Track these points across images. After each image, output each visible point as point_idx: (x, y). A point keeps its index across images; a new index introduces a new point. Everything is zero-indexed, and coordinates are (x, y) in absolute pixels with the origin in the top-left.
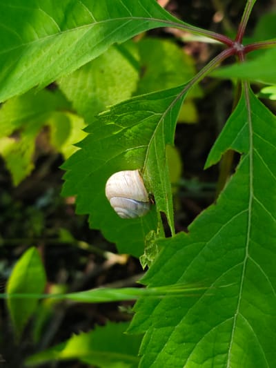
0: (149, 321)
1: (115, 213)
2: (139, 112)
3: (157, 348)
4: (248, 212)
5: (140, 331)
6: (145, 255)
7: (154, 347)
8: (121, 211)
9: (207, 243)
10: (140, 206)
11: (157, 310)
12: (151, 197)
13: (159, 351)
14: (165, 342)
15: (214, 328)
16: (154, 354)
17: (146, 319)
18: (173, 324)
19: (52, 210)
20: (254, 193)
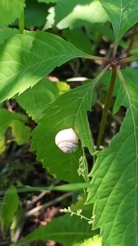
0: (95, 196)
1: (62, 151)
2: (71, 98)
3: (101, 210)
4: (134, 135)
5: (92, 202)
6: (80, 169)
7: (99, 210)
8: (65, 150)
9: (118, 153)
10: (74, 145)
11: (99, 189)
12: (79, 141)
13: (102, 212)
14: (104, 206)
15: (127, 195)
16: (99, 213)
17: (94, 195)
18: (107, 196)
19: (10, 173)
20: (136, 125)
